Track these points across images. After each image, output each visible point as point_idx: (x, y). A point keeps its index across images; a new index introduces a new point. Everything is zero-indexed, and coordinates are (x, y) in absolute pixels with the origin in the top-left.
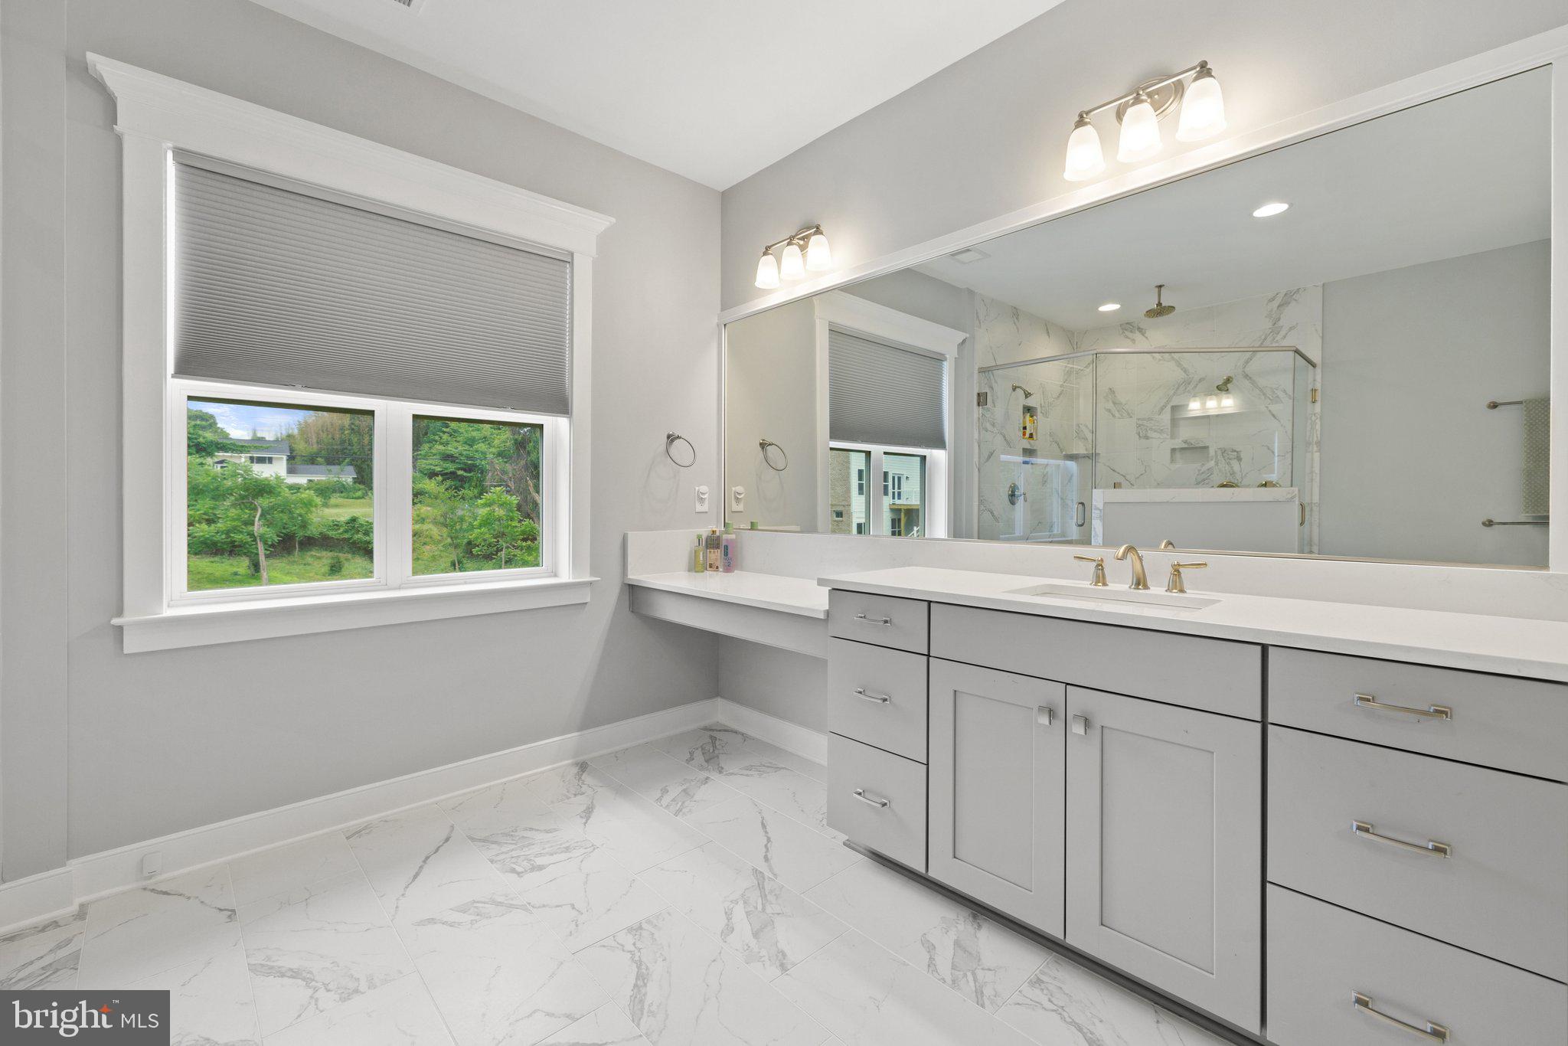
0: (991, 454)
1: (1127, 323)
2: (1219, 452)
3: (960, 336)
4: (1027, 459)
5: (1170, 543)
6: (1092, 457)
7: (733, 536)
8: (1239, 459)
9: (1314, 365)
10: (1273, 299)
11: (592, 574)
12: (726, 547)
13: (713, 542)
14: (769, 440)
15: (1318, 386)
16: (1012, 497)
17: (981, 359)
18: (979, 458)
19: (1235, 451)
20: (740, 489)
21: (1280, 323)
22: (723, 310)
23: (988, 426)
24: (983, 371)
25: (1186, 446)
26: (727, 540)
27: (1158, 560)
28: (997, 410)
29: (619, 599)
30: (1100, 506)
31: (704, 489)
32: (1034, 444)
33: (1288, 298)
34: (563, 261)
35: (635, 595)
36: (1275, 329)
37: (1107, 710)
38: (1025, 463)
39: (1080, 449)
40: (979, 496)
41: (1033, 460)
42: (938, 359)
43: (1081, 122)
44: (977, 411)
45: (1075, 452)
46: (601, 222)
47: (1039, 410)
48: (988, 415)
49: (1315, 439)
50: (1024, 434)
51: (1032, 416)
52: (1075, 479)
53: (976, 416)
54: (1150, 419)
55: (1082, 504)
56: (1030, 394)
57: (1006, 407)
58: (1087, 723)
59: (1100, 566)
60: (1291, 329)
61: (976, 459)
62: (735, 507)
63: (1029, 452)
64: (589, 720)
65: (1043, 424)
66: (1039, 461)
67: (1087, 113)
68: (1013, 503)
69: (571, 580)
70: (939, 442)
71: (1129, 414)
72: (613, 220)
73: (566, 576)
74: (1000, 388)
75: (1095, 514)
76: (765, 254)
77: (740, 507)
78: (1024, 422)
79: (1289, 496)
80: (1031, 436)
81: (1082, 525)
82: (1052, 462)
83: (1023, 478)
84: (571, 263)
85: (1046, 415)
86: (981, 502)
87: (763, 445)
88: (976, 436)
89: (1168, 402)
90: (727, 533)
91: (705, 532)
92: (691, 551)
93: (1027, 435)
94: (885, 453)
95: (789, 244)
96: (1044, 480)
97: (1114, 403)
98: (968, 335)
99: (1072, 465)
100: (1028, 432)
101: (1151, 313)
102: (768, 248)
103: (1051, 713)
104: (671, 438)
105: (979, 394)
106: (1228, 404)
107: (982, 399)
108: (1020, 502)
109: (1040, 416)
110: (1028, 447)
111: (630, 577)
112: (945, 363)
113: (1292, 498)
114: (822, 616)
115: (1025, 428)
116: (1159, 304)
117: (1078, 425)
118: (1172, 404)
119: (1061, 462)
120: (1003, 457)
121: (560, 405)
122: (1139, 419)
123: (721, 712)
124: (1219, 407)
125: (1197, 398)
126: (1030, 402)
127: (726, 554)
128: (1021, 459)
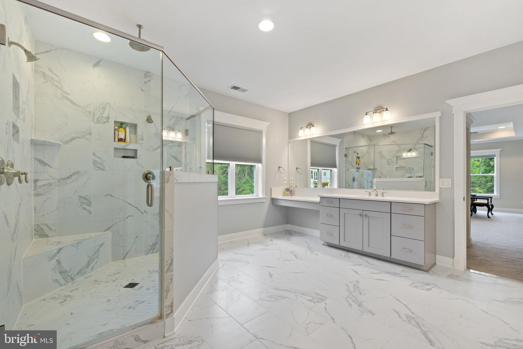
0: (348, 169)
1: (385, 134)
2: (408, 168)
3: (340, 140)
4: (358, 170)
5: (383, 189)
6: (374, 169)
7: (292, 189)
8: (413, 170)
9: (432, 146)
10: (422, 129)
11: (266, 196)
12: (291, 191)
13: (287, 190)
14: (298, 167)
15: (433, 152)
16: (354, 180)
17: (346, 145)
18: (345, 170)
19: (412, 168)
20: (292, 178)
21: (424, 135)
22: (289, 139)
23: (348, 162)
24: (346, 148)
25: (400, 167)
26: (291, 189)
27: (380, 192)
28: (350, 158)
29: (270, 201)
30: (376, 182)
31: (285, 178)
32: (360, 166)
33: (426, 129)
34: (261, 132)
35: (273, 200)
36: (422, 137)
37: (369, 214)
38: (357, 171)
39: (372, 167)
40: (345, 180)
41: (359, 170)
42: (335, 146)
43: (366, 114)
44: (344, 158)
45: (371, 168)
46: (267, 124)
47: (361, 157)
48: (347, 159)
49: (432, 165)
50: (357, 164)
51: (359, 159)
52: (370, 175)
53: (344, 159)
54: (390, 160)
55: (371, 182)
56: (358, 154)
57: (352, 157)
58: (366, 216)
59: (370, 193)
60: (427, 137)
61: (344, 171)
62: (291, 182)
63: (358, 168)
64: (265, 226)
65: (362, 161)
66: (361, 170)
67: (368, 113)
68: (354, 182)
69: (262, 197)
70: (335, 167)
71: (385, 158)
72: (270, 123)
73: (261, 196)
74: (351, 152)
75: (374, 184)
76: (301, 129)
77: (292, 182)
78: (357, 161)
79: (422, 180)
80: (359, 164)
81: (371, 187)
82: (364, 171)
83: (357, 175)
84: (262, 133)
85: (362, 158)
86: (346, 181)
87: (297, 169)
88: (344, 165)
89: (395, 155)
90: (291, 188)
91: (286, 187)
92: (283, 192)
93: (358, 164)
94: (322, 169)
95: (307, 128)
96: (362, 175)
97: (381, 155)
98: (342, 140)
99: (370, 171)
100: (358, 163)
101: (389, 134)
102: (301, 128)
103: (361, 215)
104: (279, 167)
105: (345, 154)
106: (413, 154)
107: (346, 156)
108: (356, 182)
109: (361, 159)
110: (358, 167)
111: (272, 197)
112: (336, 147)
113: (423, 180)
114: (319, 202)
115: (357, 162)
116: (391, 132)
117: (371, 161)
118: (397, 155)
119: (367, 171)
120: (351, 170)
121: (260, 161)
122: (387, 159)
123: (289, 227)
124: (411, 155)
125: (405, 153)
126: (358, 156)
127: (291, 192)
128: (356, 170)
